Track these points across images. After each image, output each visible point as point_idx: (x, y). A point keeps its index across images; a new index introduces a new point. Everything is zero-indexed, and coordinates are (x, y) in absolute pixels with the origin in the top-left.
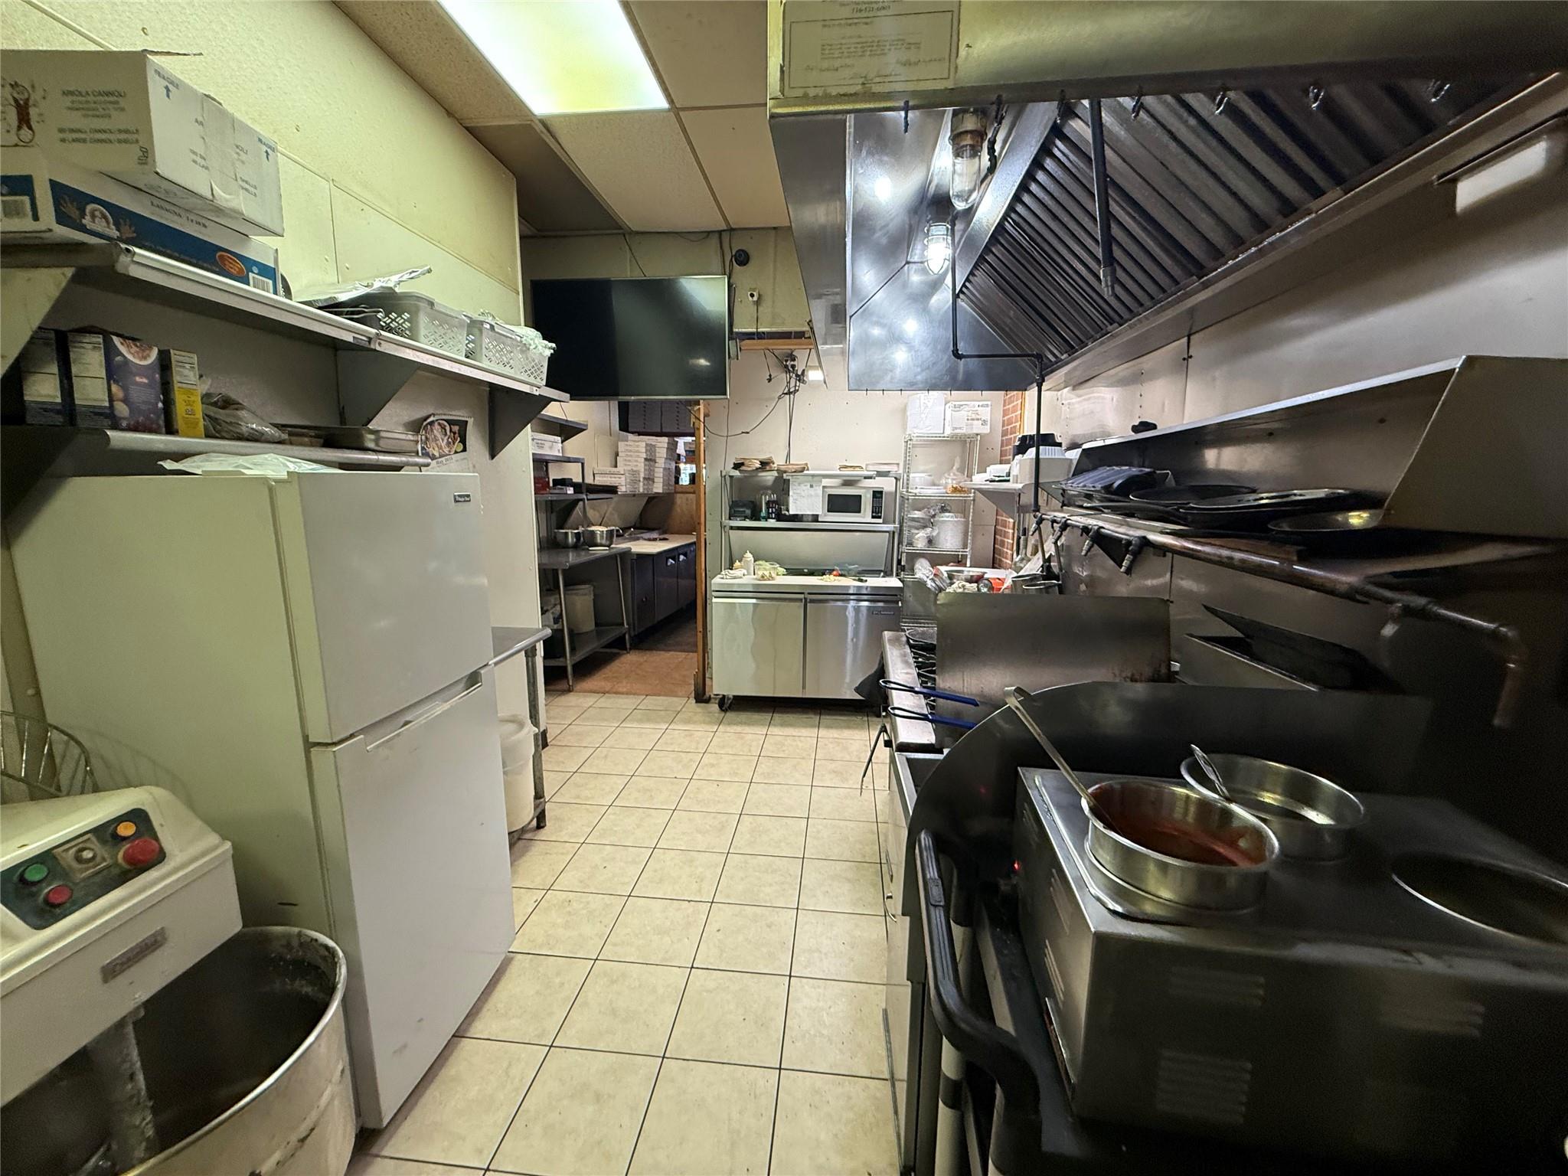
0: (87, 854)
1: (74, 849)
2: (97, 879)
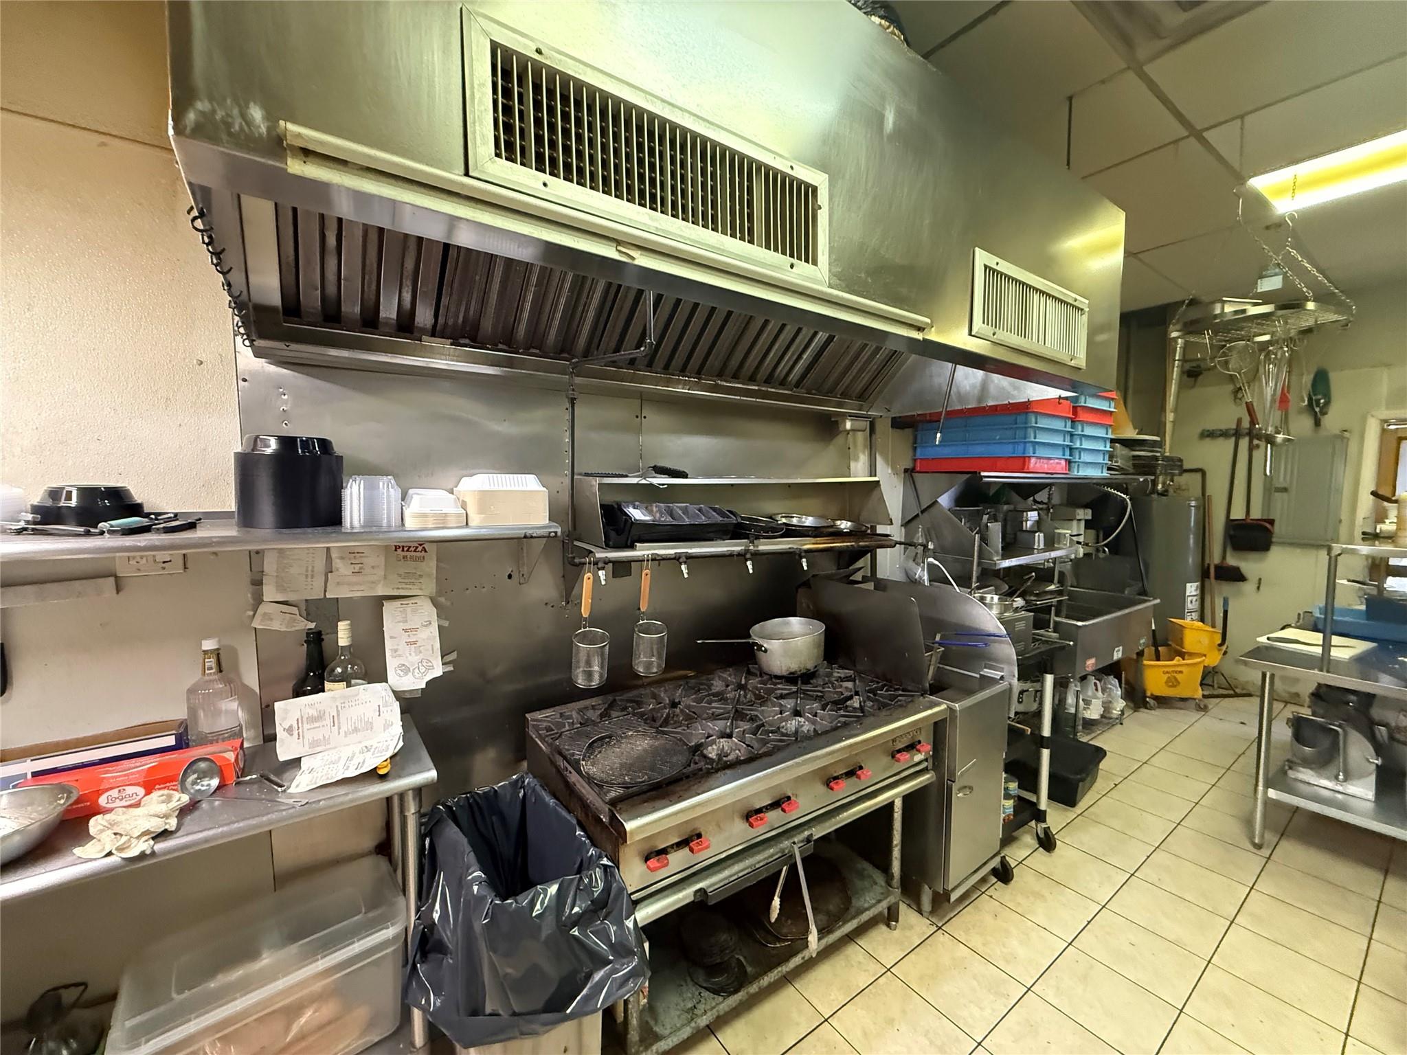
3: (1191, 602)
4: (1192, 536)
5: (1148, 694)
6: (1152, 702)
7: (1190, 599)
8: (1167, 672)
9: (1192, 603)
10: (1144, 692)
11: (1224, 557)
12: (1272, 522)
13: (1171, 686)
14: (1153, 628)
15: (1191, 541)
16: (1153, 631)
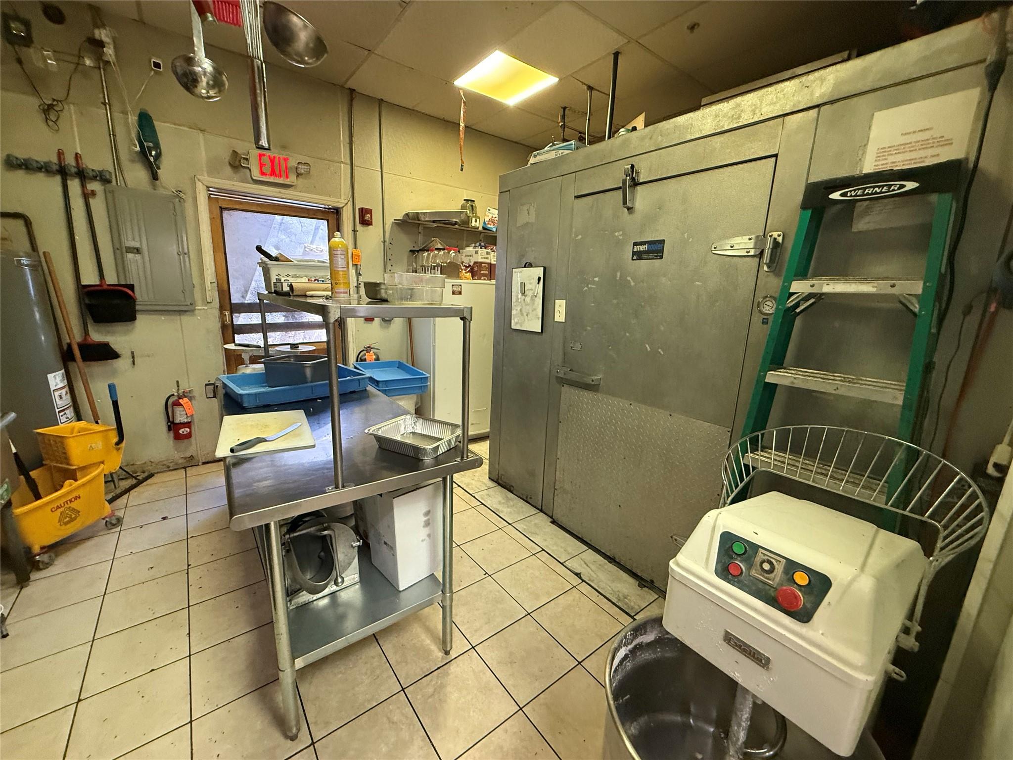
0: (766, 566)
1: (766, 557)
2: (760, 586)
3: (61, 397)
4: (36, 309)
5: (36, 549)
6: (45, 558)
7: (57, 394)
8: (58, 507)
9: (61, 399)
10: (28, 550)
11: (86, 333)
12: (131, 287)
13: (66, 524)
14: (14, 450)
15: (37, 316)
16: (15, 454)
